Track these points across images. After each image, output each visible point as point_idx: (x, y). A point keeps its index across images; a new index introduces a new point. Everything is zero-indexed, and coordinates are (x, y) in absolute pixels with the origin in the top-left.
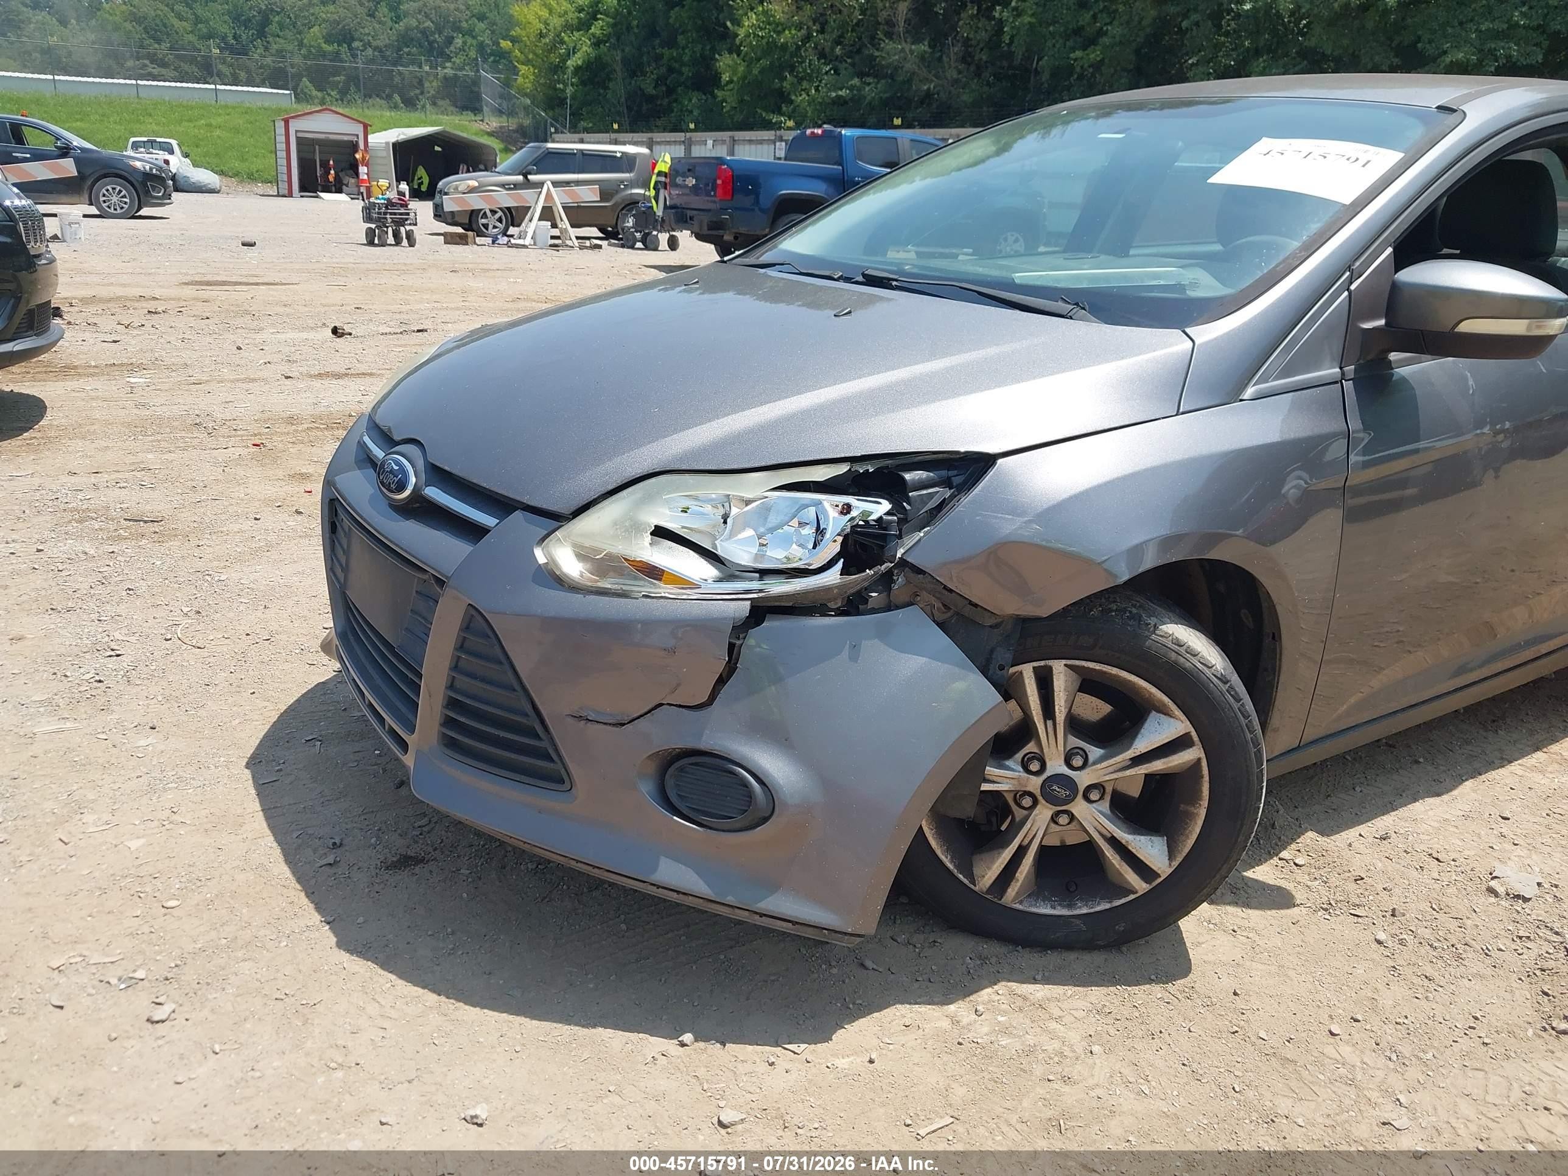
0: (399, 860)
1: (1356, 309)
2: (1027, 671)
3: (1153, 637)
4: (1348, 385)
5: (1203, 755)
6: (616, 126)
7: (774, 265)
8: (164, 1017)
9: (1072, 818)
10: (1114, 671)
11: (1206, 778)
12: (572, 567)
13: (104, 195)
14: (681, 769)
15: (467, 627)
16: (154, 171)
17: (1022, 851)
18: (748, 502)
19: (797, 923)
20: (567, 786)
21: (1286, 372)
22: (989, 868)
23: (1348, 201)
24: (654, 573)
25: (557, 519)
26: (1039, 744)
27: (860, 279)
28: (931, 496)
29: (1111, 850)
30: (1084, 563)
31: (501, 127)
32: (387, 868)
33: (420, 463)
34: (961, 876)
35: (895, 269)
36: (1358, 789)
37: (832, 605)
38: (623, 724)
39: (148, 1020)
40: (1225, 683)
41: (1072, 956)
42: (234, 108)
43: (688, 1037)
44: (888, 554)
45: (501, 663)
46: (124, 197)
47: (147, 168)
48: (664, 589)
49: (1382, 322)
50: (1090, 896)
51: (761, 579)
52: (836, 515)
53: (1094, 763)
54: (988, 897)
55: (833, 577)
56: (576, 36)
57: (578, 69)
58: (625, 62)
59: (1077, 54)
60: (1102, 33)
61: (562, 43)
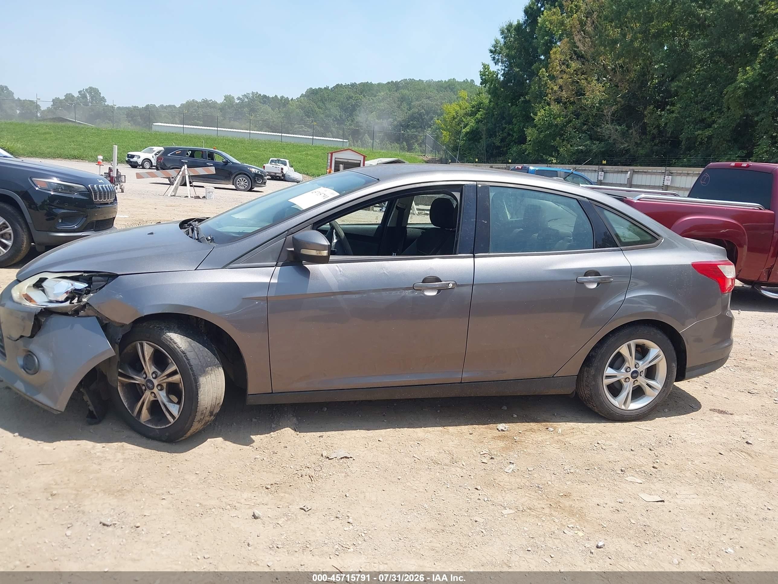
1: (286, 244)
2: (138, 344)
3: (164, 336)
4: (278, 268)
5: (181, 377)
6: (477, 160)
9: (155, 395)
10: (157, 346)
11: (183, 385)
13: (238, 182)
16: (259, 173)
17: (143, 404)
19: (43, 404)
21: (250, 261)
24: (29, 298)
26: (145, 369)
28: (101, 284)
29: (164, 407)
30: (132, 308)
31: (432, 159)
34: (130, 411)
38: (15, 341)
42: (318, 147)
46: (246, 182)
47: (257, 172)
49: (293, 249)
50: (161, 422)
53: (158, 377)
54: (136, 419)
55: (68, 304)
56: (469, 118)
57: (467, 133)
58: (488, 130)
59: (700, 132)
60: (714, 122)
61: (462, 121)
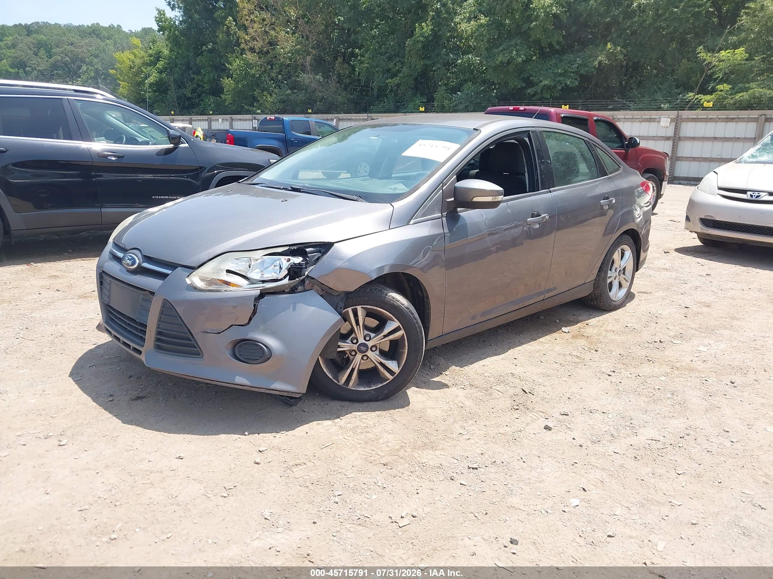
0: (136, 398)
1: (445, 195)
2: (350, 310)
3: (387, 297)
4: (444, 219)
5: (404, 332)
7: (259, 184)
8: (64, 444)
9: (368, 357)
10: (375, 308)
11: (406, 340)
12: (200, 284)
14: (240, 346)
15: (164, 306)
17: (353, 370)
18: (257, 260)
19: (281, 391)
20: (201, 356)
21: (424, 215)
22: (343, 377)
23: (442, 161)
24: (227, 283)
25: (193, 269)
26: (356, 334)
27: (290, 189)
28: (315, 255)
29: (380, 366)
30: (361, 274)
32: (132, 400)
33: (140, 256)
34: (334, 380)
35: (302, 185)
36: (470, 354)
37: (286, 291)
38: (220, 333)
39: (59, 445)
40: (408, 309)
41: (372, 403)
43: (246, 433)
44: (302, 273)
45: (176, 317)
48: (231, 288)
49: (453, 199)
50: (375, 383)
51: (263, 283)
52: (286, 262)
53: (373, 338)
54: (344, 386)
55: (286, 281)
56: (149, 68)
57: (151, 85)
58: (175, 81)
59: (390, 80)
60: (399, 71)
61: (142, 72)
